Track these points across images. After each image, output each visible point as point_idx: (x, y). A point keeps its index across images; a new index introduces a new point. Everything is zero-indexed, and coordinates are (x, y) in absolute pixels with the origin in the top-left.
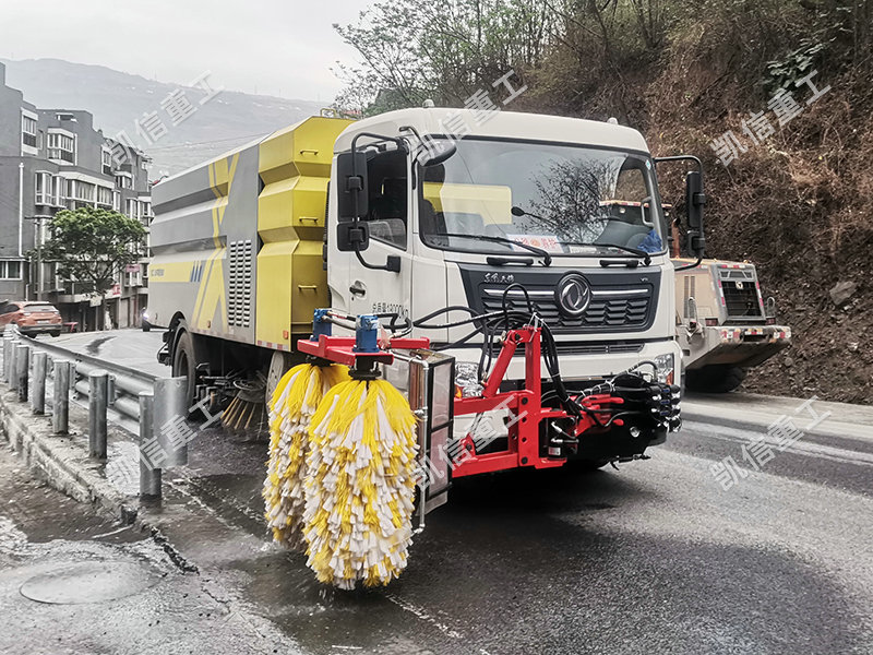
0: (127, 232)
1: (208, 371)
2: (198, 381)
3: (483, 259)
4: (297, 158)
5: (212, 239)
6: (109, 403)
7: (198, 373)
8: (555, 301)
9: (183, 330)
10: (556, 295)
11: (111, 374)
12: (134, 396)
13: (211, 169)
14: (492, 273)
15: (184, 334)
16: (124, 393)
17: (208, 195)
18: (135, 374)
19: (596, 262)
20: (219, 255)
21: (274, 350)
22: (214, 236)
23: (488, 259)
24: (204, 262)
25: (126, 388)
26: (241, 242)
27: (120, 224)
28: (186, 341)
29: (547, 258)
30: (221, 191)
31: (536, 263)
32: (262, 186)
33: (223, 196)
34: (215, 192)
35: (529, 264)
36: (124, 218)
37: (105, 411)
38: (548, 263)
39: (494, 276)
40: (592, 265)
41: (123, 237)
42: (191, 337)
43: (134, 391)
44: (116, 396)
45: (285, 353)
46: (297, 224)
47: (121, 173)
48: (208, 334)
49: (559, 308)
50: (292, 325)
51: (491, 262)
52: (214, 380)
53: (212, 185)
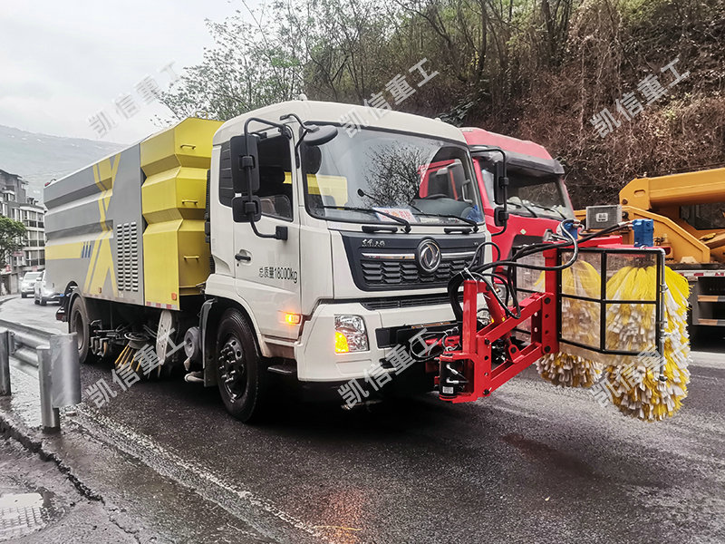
0: (14, 230)
1: (101, 326)
2: (92, 334)
3: (359, 227)
4: (178, 152)
5: (99, 223)
6: (10, 353)
7: (91, 328)
8: (415, 262)
9: (76, 295)
10: (417, 256)
11: (10, 331)
12: (31, 348)
13: (95, 170)
14: (368, 239)
15: (78, 298)
16: (22, 345)
17: (94, 190)
18: (30, 331)
19: (441, 230)
20: (107, 236)
21: (162, 309)
22: (101, 221)
23: (363, 227)
24: (93, 242)
25: (24, 341)
26: (127, 224)
27: (9, 225)
28: (80, 304)
29: (408, 227)
30: (106, 185)
31: (399, 231)
32: (144, 178)
33: (107, 190)
34: (100, 186)
35: (394, 231)
36: (11, 220)
37: (8, 359)
38: (408, 230)
39: (370, 242)
40: (438, 232)
41: (10, 233)
42: (83, 299)
43: (31, 344)
44: (15, 347)
45: (173, 312)
46: (181, 206)
47: (7, 192)
48: (100, 298)
49: (419, 268)
50: (180, 289)
51: (366, 230)
52: (106, 333)
53: (97, 181)
